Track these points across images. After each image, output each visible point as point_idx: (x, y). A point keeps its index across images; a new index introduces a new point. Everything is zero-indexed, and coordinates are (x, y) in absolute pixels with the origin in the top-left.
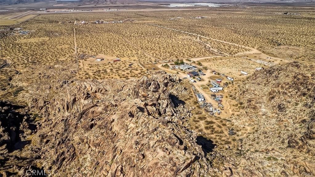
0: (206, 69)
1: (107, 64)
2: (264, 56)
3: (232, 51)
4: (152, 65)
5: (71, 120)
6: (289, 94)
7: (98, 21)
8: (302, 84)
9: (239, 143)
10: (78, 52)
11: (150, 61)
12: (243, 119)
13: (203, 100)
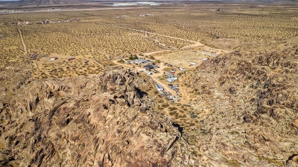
0: (159, 62)
1: (62, 63)
2: (207, 48)
3: (179, 45)
4: (108, 61)
5: (41, 119)
6: (237, 79)
7: (43, 21)
8: (247, 70)
9: (201, 124)
10: (28, 53)
11: (105, 58)
12: (200, 103)
13: (162, 89)
